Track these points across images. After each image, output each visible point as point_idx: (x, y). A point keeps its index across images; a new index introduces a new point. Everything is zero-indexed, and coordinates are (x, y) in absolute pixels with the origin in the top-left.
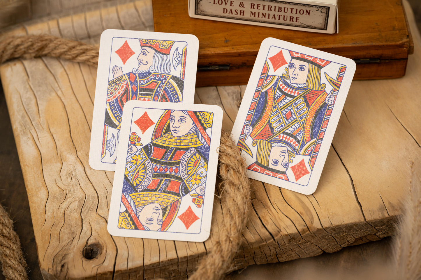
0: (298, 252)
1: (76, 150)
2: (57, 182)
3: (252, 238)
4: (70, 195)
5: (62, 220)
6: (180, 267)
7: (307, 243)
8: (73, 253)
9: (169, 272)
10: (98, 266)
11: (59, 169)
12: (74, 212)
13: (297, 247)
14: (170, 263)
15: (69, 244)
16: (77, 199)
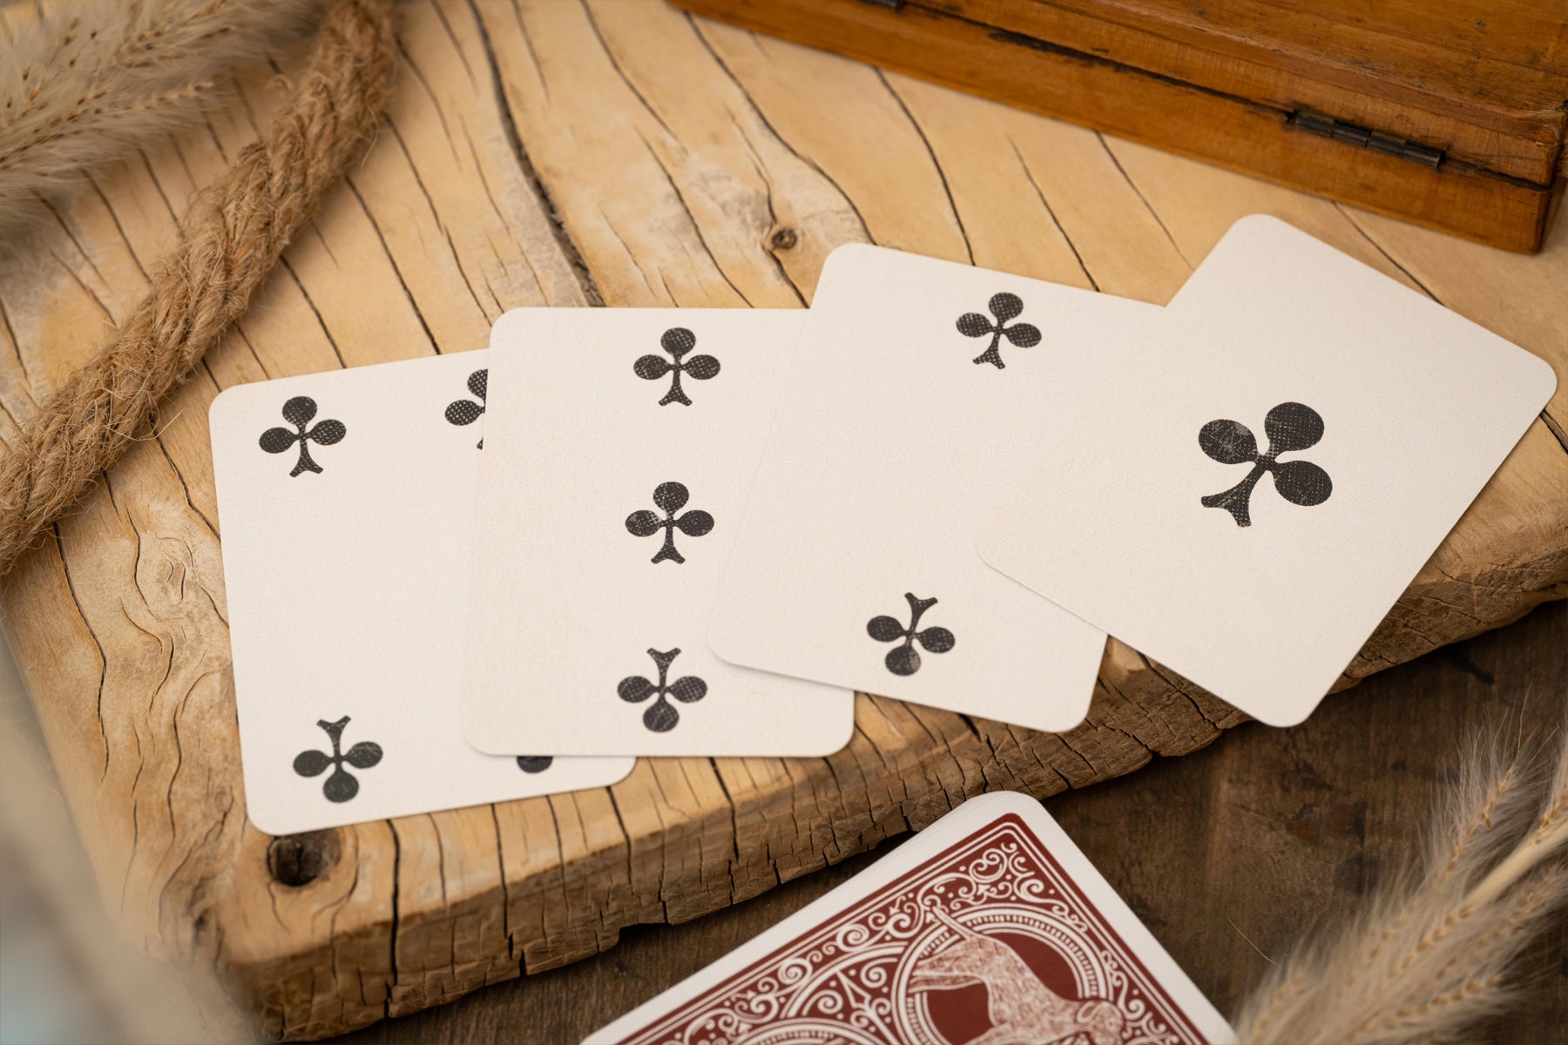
0: (1061, 766)
1: (184, 483)
2: (129, 610)
3: (893, 734)
4: (188, 653)
5: (171, 753)
6: (636, 875)
7: (1095, 731)
8: (231, 871)
9: (595, 899)
10: (333, 909)
11: (131, 560)
12: (212, 717)
13: (1057, 750)
14: (601, 865)
15: (211, 838)
16: (216, 664)
